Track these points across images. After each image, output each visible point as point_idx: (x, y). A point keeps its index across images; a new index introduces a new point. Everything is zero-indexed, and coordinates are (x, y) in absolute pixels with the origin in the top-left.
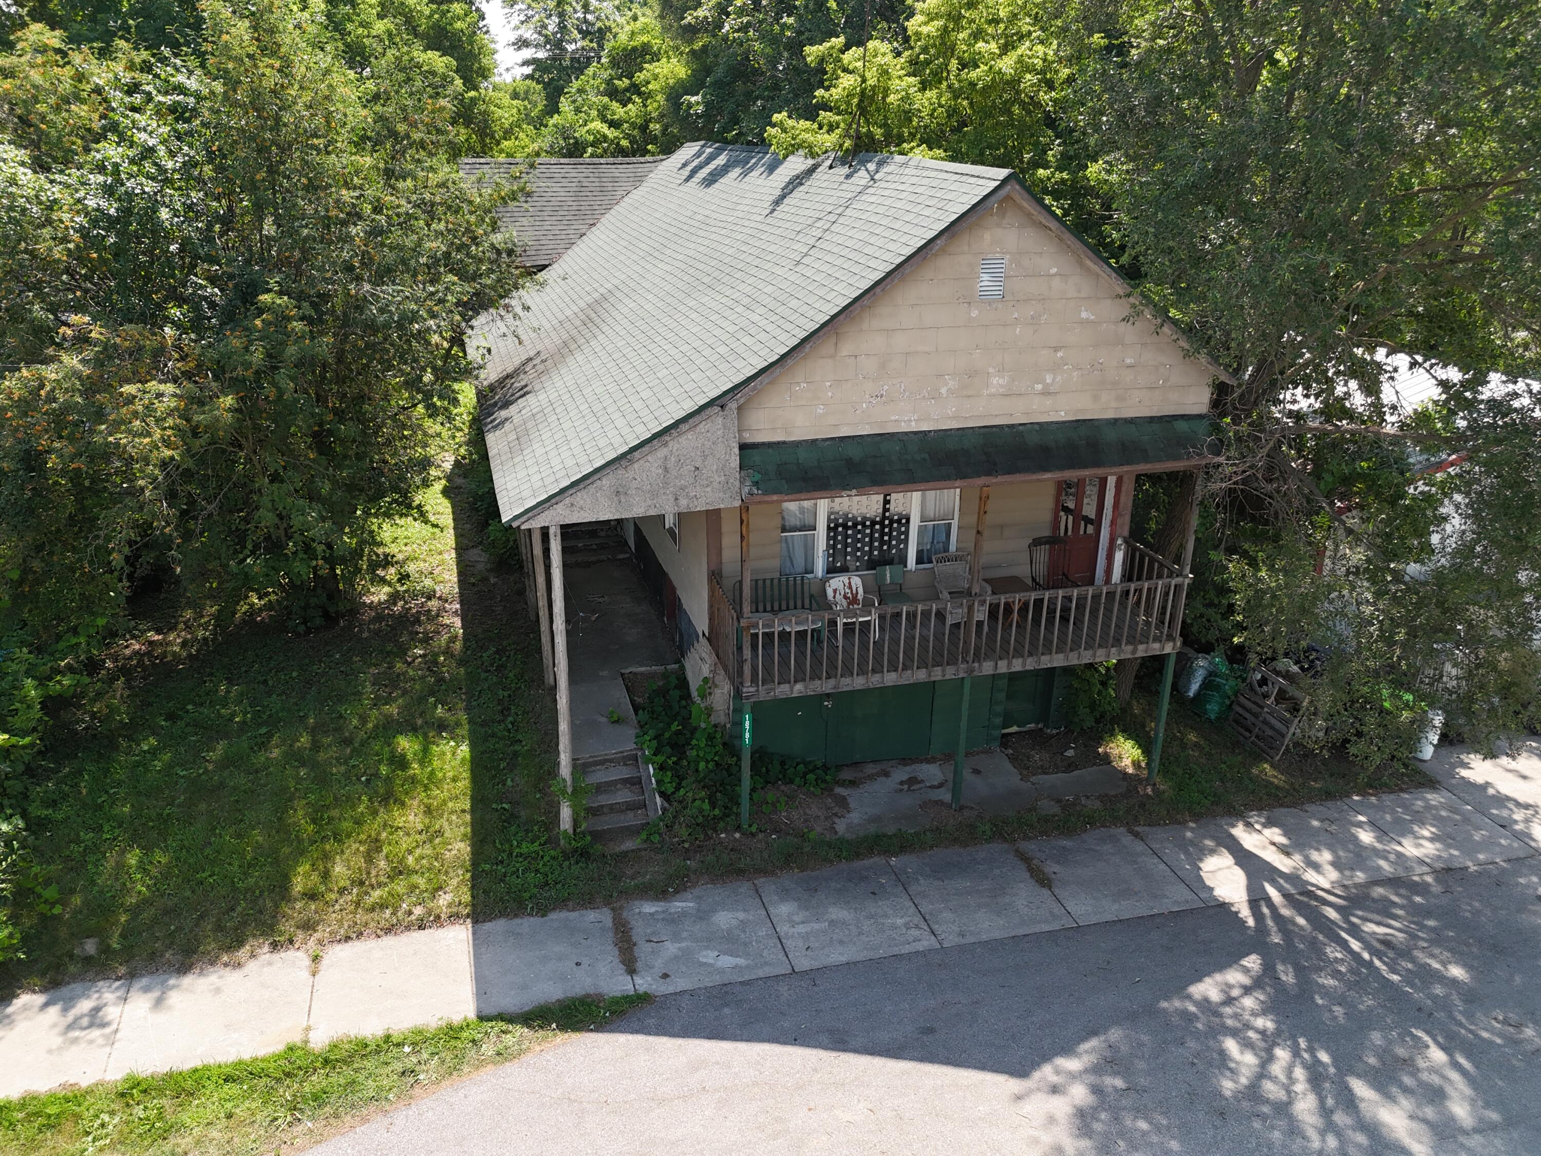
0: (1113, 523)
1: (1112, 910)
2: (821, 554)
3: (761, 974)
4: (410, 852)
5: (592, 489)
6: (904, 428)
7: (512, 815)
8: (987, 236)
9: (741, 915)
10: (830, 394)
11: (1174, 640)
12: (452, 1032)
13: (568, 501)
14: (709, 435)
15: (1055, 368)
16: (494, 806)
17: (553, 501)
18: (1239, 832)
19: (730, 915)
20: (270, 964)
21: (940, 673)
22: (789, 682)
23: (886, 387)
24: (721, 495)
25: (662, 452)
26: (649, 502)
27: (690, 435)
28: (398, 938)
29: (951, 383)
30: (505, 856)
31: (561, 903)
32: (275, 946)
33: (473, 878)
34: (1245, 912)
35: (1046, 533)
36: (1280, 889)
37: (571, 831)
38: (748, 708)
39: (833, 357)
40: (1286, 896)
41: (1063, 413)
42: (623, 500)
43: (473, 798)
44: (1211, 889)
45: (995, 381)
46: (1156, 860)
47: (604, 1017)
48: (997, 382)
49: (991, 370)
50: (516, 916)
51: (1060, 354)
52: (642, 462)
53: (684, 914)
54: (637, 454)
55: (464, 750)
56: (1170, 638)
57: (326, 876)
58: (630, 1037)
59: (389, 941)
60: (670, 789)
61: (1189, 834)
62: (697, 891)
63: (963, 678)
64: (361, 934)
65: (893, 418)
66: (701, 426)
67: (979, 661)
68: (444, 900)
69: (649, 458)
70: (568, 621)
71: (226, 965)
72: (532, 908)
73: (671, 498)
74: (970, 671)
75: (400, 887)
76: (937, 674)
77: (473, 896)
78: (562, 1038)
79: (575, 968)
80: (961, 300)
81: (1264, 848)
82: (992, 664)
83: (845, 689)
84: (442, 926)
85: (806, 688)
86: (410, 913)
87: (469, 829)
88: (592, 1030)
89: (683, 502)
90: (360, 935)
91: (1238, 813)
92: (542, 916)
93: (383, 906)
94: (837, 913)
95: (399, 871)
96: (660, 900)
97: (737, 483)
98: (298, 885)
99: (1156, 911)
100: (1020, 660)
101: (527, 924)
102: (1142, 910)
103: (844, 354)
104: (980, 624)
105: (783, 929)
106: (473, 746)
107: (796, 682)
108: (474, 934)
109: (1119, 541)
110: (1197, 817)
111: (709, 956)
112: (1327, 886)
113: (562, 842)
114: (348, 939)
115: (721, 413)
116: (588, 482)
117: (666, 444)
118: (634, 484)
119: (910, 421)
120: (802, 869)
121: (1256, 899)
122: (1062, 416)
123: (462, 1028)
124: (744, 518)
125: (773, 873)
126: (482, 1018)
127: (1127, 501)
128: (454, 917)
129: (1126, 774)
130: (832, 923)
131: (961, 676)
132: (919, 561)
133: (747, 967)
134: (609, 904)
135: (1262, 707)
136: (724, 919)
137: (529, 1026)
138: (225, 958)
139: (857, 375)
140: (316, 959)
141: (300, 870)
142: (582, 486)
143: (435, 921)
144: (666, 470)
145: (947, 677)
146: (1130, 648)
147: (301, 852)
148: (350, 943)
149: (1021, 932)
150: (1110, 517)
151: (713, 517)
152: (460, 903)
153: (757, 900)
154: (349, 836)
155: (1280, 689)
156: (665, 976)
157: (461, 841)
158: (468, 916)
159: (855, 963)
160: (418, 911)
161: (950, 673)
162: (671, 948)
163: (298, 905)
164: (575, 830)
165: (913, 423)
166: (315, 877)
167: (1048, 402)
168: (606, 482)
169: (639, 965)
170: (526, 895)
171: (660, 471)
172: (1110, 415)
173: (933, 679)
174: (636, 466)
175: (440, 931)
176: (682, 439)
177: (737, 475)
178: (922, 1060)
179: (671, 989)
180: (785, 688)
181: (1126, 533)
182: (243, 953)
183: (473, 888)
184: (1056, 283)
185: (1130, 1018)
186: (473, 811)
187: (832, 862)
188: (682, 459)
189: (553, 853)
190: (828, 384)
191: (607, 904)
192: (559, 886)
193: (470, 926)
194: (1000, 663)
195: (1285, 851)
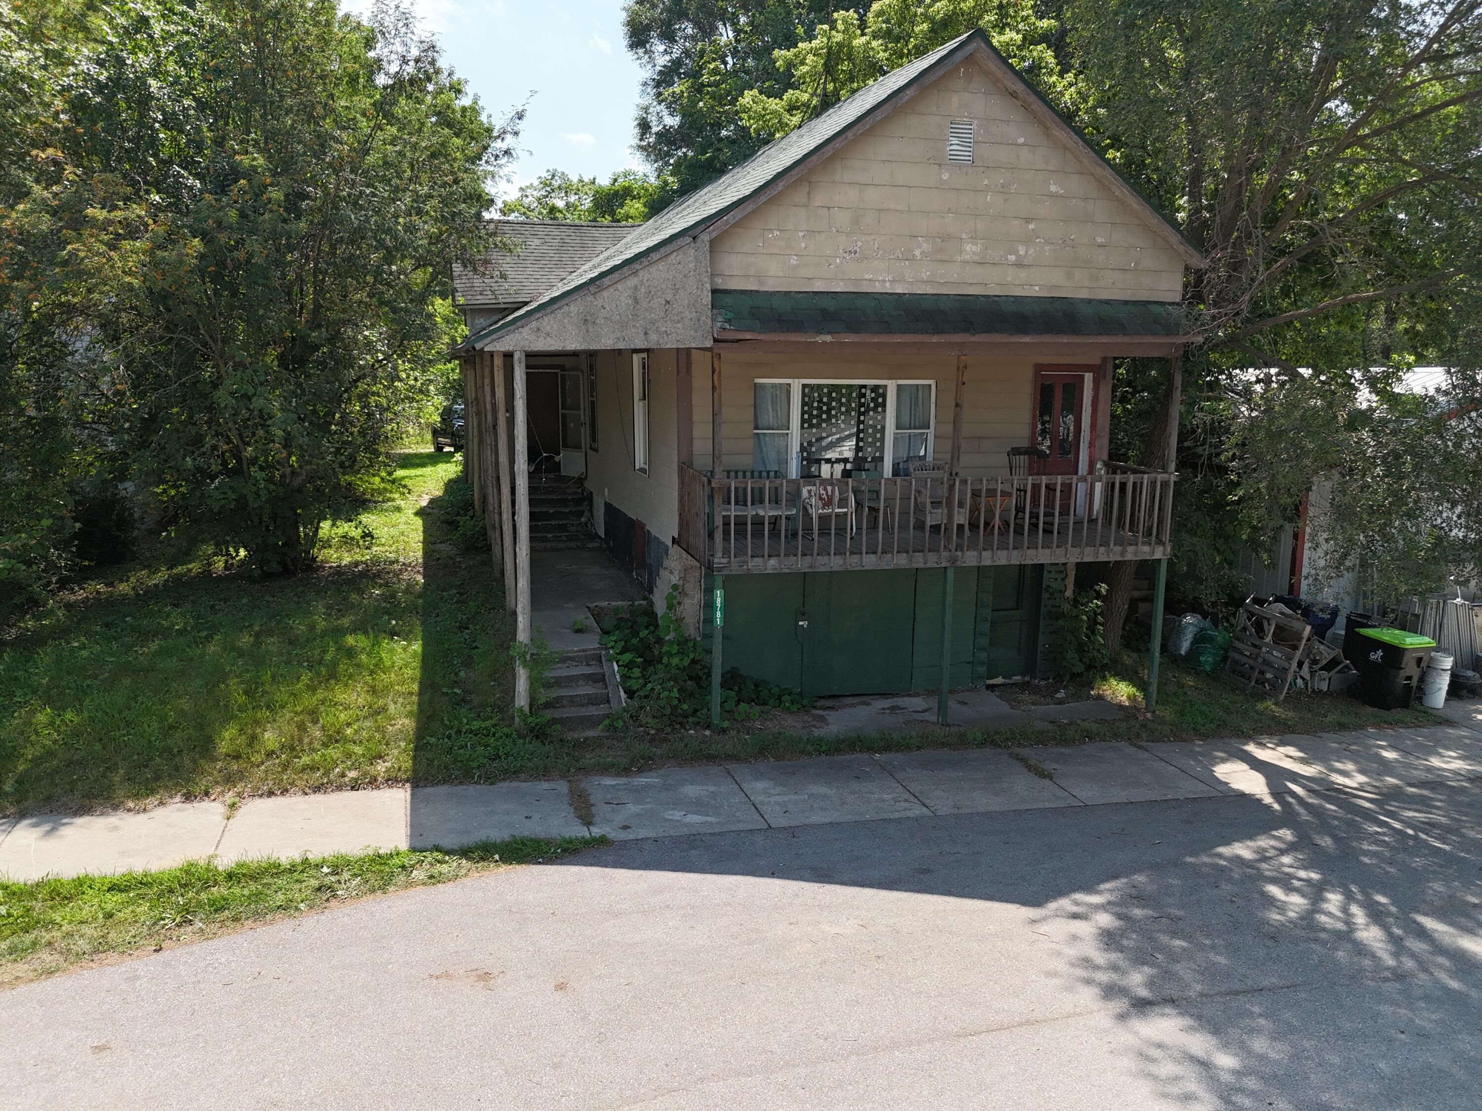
0: (1091, 445)
1: (1119, 795)
2: (794, 456)
3: (733, 828)
4: (349, 725)
5: (559, 314)
6: (878, 288)
7: (463, 700)
8: (955, 99)
9: (712, 789)
10: (803, 245)
11: (1164, 544)
12: (379, 859)
13: (534, 325)
14: (680, 267)
15: (1028, 241)
16: (445, 690)
17: (519, 324)
18: (1251, 748)
19: (698, 788)
20: (179, 810)
21: (921, 560)
22: (763, 556)
23: (859, 244)
24: (692, 332)
25: (632, 282)
26: (618, 334)
27: (661, 266)
28: (327, 796)
29: (925, 245)
30: (453, 732)
31: (514, 774)
32: (188, 797)
33: (416, 749)
34: (1268, 800)
35: (1025, 444)
36: (1303, 786)
37: (526, 709)
38: (719, 581)
39: (806, 206)
40: (1310, 791)
41: (1037, 288)
42: (591, 330)
43: (421, 684)
44: (1227, 784)
45: (968, 247)
46: (1164, 764)
47: (555, 852)
48: (971, 249)
49: (964, 236)
50: (461, 783)
51: (1031, 226)
52: (611, 290)
53: (648, 786)
54: (606, 281)
55: (417, 647)
56: (1160, 542)
57: (253, 739)
58: (584, 868)
59: (318, 798)
60: (634, 684)
61: (1198, 749)
62: (663, 771)
63: (946, 568)
64: (287, 791)
65: (867, 277)
66: (673, 256)
67: (962, 550)
68: (381, 767)
69: (619, 286)
70: (531, 459)
71: (129, 810)
72: (480, 777)
73: (641, 331)
74: (953, 560)
75: (334, 752)
76: (918, 561)
77: (414, 764)
78: (504, 869)
79: (524, 820)
80: (931, 161)
81: (1280, 759)
82: (975, 553)
83: (822, 569)
84: (378, 788)
85: (780, 563)
86: (343, 775)
87: (415, 708)
88: (540, 863)
89: (653, 337)
90: (284, 792)
91: (1248, 738)
92: (491, 784)
93: (313, 768)
94: (816, 789)
95: (334, 738)
96: (622, 776)
97: (709, 321)
98: (223, 747)
99: (1169, 797)
100: (1005, 552)
101: (471, 790)
102: (1152, 795)
103: (817, 204)
104: (960, 527)
105: (758, 798)
106: (425, 646)
107: (770, 556)
108: (412, 795)
109: (1099, 465)
110: (1204, 737)
111: (677, 815)
112: (1355, 785)
113: (517, 720)
114: (271, 794)
115: (693, 245)
116: (556, 306)
117: (635, 273)
118: (604, 313)
119: (884, 281)
120: (778, 758)
121: (1278, 793)
122: (1036, 291)
123: (391, 855)
124: (716, 366)
125: (746, 761)
126: (413, 849)
127: (1104, 421)
128: (392, 781)
129: (1121, 706)
130: (812, 795)
131: (944, 565)
132: (896, 473)
133: (719, 823)
134: (565, 777)
135: (1260, 648)
136: (692, 790)
137: (469, 859)
138: (131, 804)
139: (830, 227)
140: (233, 806)
141: (227, 735)
142: (549, 310)
143: (373, 783)
144: (636, 301)
145: (929, 565)
146: (1118, 549)
147: (228, 717)
148: (273, 798)
149: (1023, 807)
150: (1088, 438)
151: (683, 356)
152: (400, 769)
153: (729, 779)
154: (282, 707)
155: (1278, 627)
156: (626, 827)
157: (406, 717)
158: (407, 781)
159: (839, 824)
160: (353, 774)
161: (934, 561)
162: (633, 809)
163: (219, 765)
164: (531, 709)
165: (888, 284)
166: (242, 740)
167: (1022, 274)
168: (574, 308)
169: (597, 819)
170: (475, 764)
171: (630, 302)
172: (1084, 295)
173: (916, 566)
174: (605, 294)
175: (376, 793)
176: (653, 269)
177: (709, 312)
178: (919, 891)
179: (632, 836)
180: (759, 561)
181: (1105, 456)
182: (152, 801)
183: (415, 758)
184: (1024, 153)
185: (1156, 867)
186: (420, 694)
187: (810, 755)
188: (653, 289)
189: (505, 730)
190: (801, 234)
191: (564, 776)
192: (511, 759)
193: (409, 790)
194: (984, 553)
195: (1302, 761)
